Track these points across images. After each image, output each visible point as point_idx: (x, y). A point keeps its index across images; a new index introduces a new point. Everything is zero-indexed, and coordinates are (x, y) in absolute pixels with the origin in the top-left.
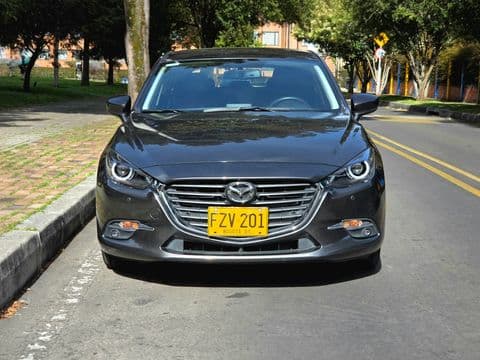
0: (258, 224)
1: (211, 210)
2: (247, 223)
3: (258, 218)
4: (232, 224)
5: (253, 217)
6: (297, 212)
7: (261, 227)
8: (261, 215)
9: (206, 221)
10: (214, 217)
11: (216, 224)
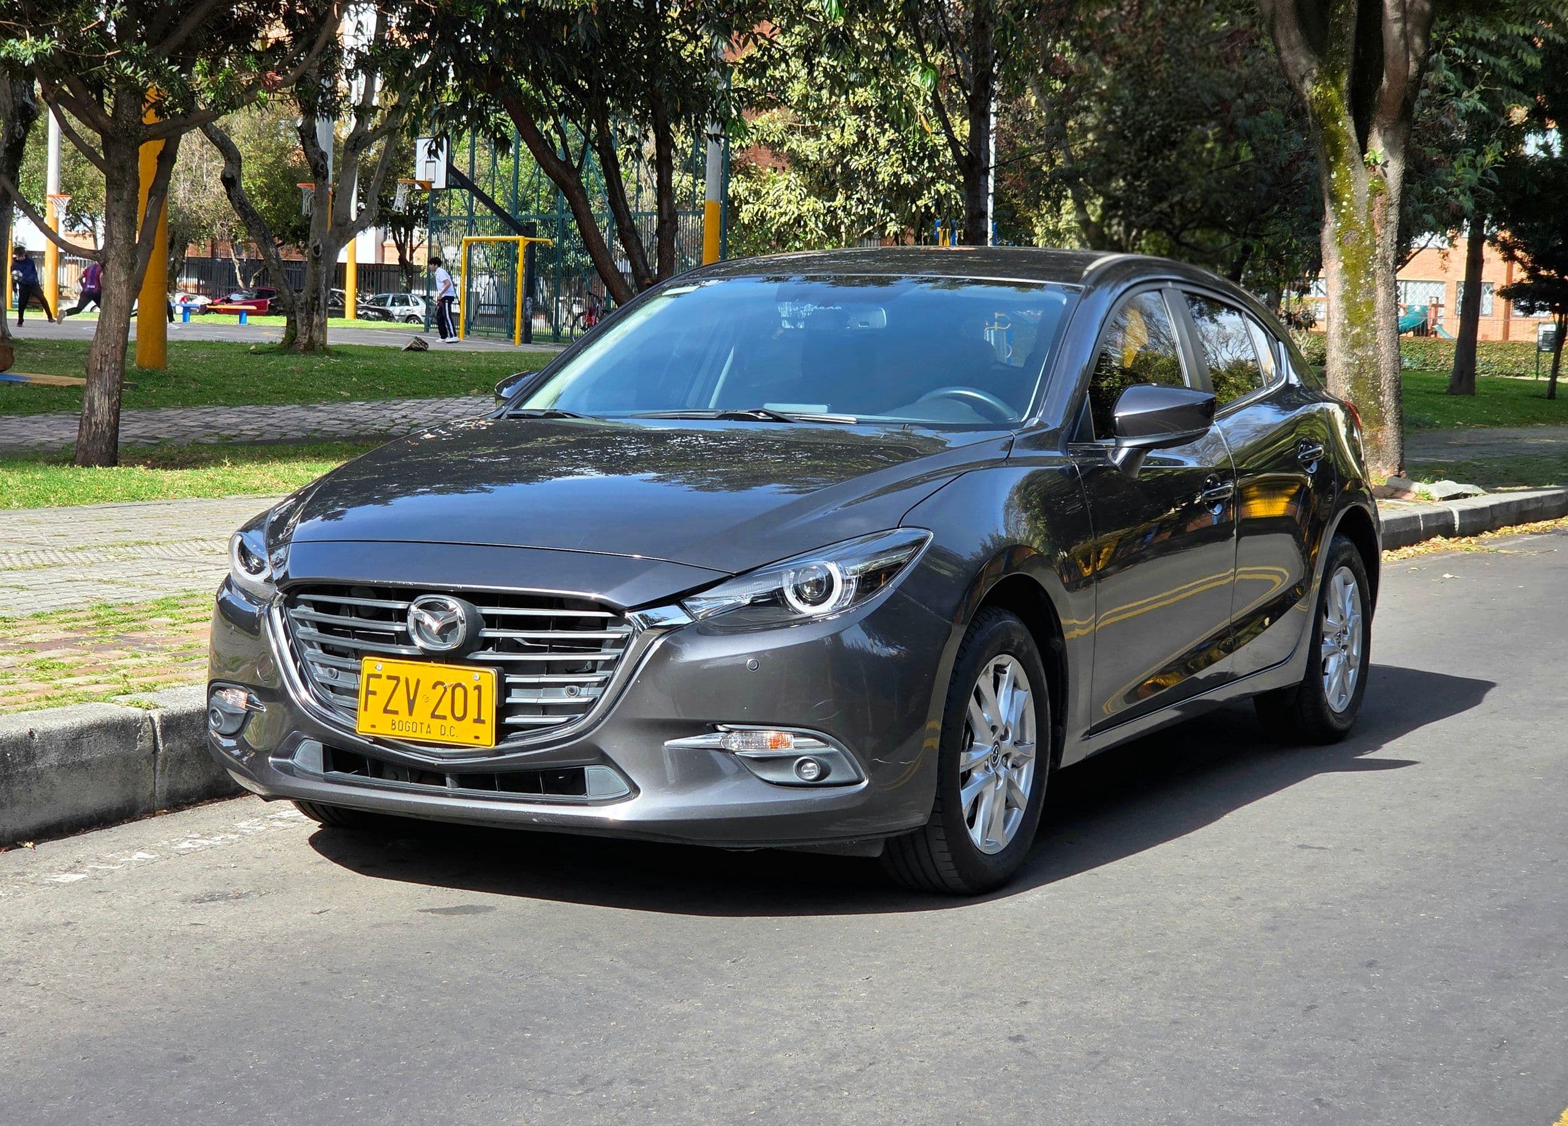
0: (472, 713)
1: (369, 665)
2: (444, 709)
3: (473, 695)
4: (411, 704)
5: (459, 692)
6: (584, 691)
7: (479, 720)
8: (478, 688)
9: (355, 693)
10: (374, 684)
11: (376, 703)
